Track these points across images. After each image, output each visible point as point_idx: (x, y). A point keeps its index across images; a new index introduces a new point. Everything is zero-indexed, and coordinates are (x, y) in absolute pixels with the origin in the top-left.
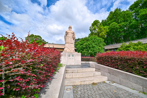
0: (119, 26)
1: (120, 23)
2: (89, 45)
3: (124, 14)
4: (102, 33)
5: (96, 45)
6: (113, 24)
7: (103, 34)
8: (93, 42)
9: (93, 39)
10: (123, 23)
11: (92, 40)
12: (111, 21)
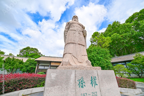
0: (121, 36)
1: (122, 34)
2: (93, 57)
3: (125, 26)
4: (105, 44)
5: (102, 56)
6: (115, 35)
7: (107, 45)
8: (97, 53)
9: (97, 50)
10: (125, 34)
11: (95, 51)
12: (111, 32)
